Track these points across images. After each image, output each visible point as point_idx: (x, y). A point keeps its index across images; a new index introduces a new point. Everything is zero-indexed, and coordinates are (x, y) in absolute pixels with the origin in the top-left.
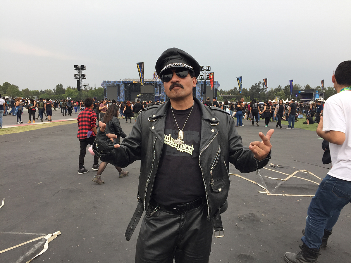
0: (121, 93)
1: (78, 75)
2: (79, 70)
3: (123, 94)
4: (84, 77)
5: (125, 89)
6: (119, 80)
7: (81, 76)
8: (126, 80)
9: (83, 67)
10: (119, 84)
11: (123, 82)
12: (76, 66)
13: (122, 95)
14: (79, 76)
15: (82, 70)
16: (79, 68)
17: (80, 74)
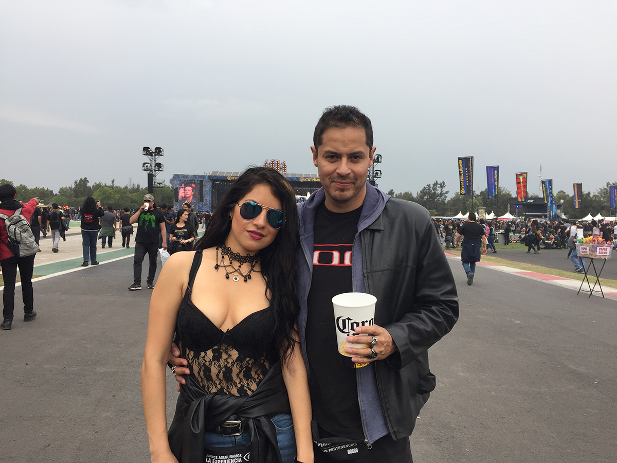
0: (206, 196)
1: (149, 165)
2: (152, 156)
3: (208, 199)
4: (161, 167)
5: (212, 191)
6: (203, 174)
7: (155, 166)
8: (214, 174)
9: (158, 151)
10: (201, 182)
11: (210, 177)
12: (146, 149)
13: (206, 200)
14: (151, 166)
15: (157, 156)
16: (153, 152)
17: (153, 163)
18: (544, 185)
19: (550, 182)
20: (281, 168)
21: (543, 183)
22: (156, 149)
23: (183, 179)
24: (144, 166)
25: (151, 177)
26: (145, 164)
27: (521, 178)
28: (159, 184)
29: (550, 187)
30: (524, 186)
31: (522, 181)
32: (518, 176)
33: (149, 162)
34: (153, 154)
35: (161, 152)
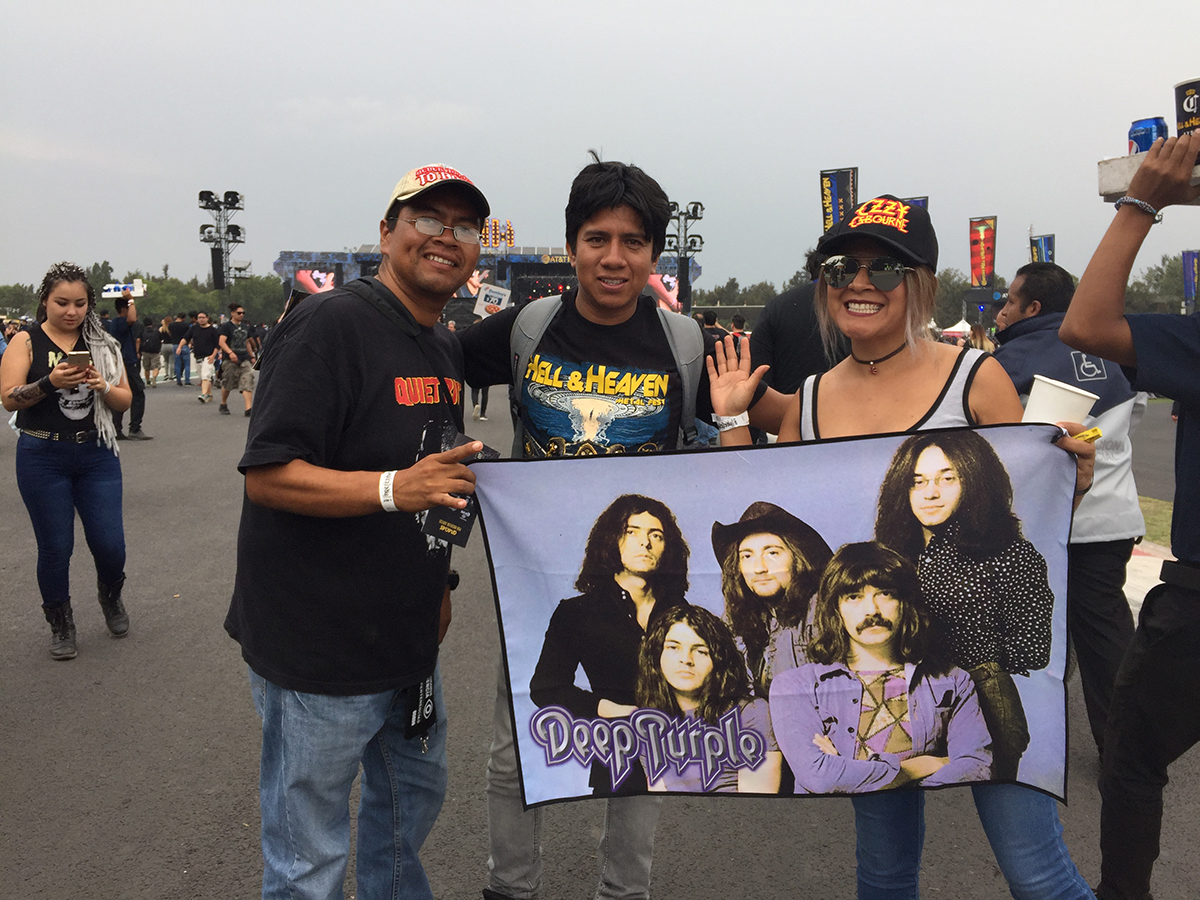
1: (213, 230)
2: (220, 210)
4: (239, 235)
6: (342, 250)
7: (227, 233)
8: (365, 251)
9: (232, 200)
10: (339, 266)
11: (356, 256)
12: (206, 196)
14: (218, 231)
15: (230, 211)
16: (220, 203)
17: (222, 224)
18: (1035, 249)
19: (1050, 241)
20: (504, 237)
21: (1034, 243)
22: (228, 194)
23: (300, 260)
24: (202, 232)
25: (218, 257)
26: (204, 227)
27: (982, 229)
28: (240, 270)
29: (1050, 253)
30: (988, 248)
31: (982, 237)
32: (974, 224)
33: (214, 223)
34: (222, 207)
35: (238, 201)
